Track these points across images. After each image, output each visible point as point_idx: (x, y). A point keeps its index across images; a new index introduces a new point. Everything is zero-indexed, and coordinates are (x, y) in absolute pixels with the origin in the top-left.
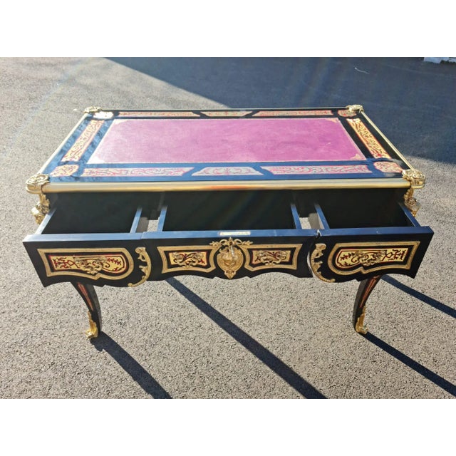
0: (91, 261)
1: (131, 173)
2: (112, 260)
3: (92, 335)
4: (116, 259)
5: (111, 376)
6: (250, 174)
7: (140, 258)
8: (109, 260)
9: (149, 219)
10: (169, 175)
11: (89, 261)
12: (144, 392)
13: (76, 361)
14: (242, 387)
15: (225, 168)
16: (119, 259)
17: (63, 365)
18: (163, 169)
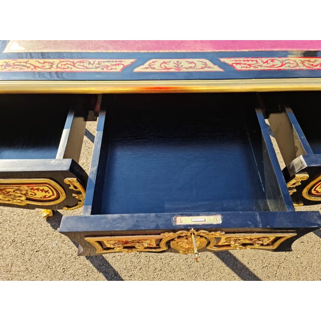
0: (12, 190)
1: (57, 67)
2: (38, 190)
3: (48, 215)
4: (41, 188)
5: (66, 255)
6: (206, 69)
7: (72, 187)
8: (32, 189)
9: (86, 120)
10: (105, 70)
11: (8, 190)
12: (96, 271)
13: (34, 239)
14: (183, 267)
15: (175, 60)
16: (46, 189)
17: (23, 242)
18: (97, 61)
